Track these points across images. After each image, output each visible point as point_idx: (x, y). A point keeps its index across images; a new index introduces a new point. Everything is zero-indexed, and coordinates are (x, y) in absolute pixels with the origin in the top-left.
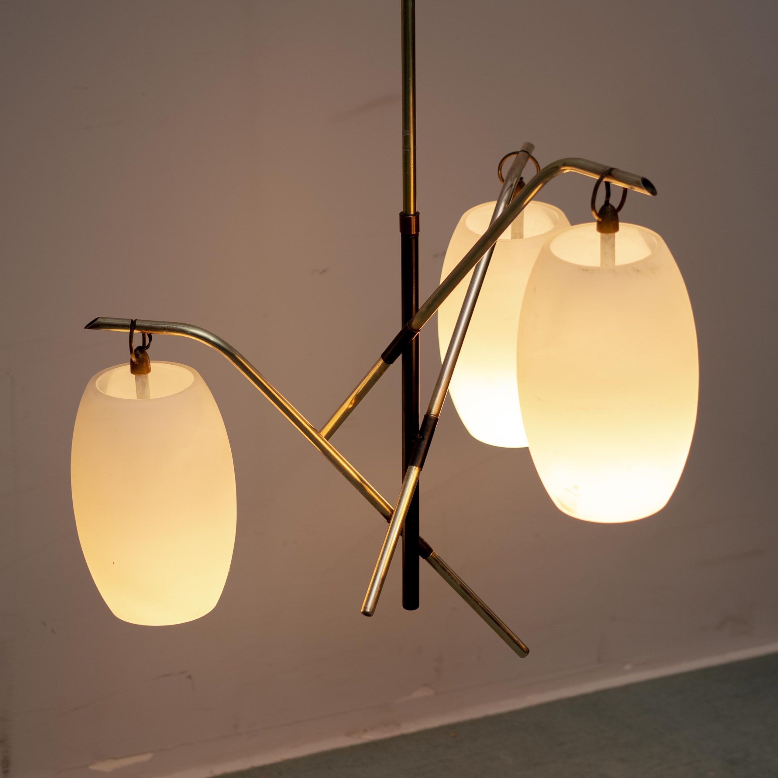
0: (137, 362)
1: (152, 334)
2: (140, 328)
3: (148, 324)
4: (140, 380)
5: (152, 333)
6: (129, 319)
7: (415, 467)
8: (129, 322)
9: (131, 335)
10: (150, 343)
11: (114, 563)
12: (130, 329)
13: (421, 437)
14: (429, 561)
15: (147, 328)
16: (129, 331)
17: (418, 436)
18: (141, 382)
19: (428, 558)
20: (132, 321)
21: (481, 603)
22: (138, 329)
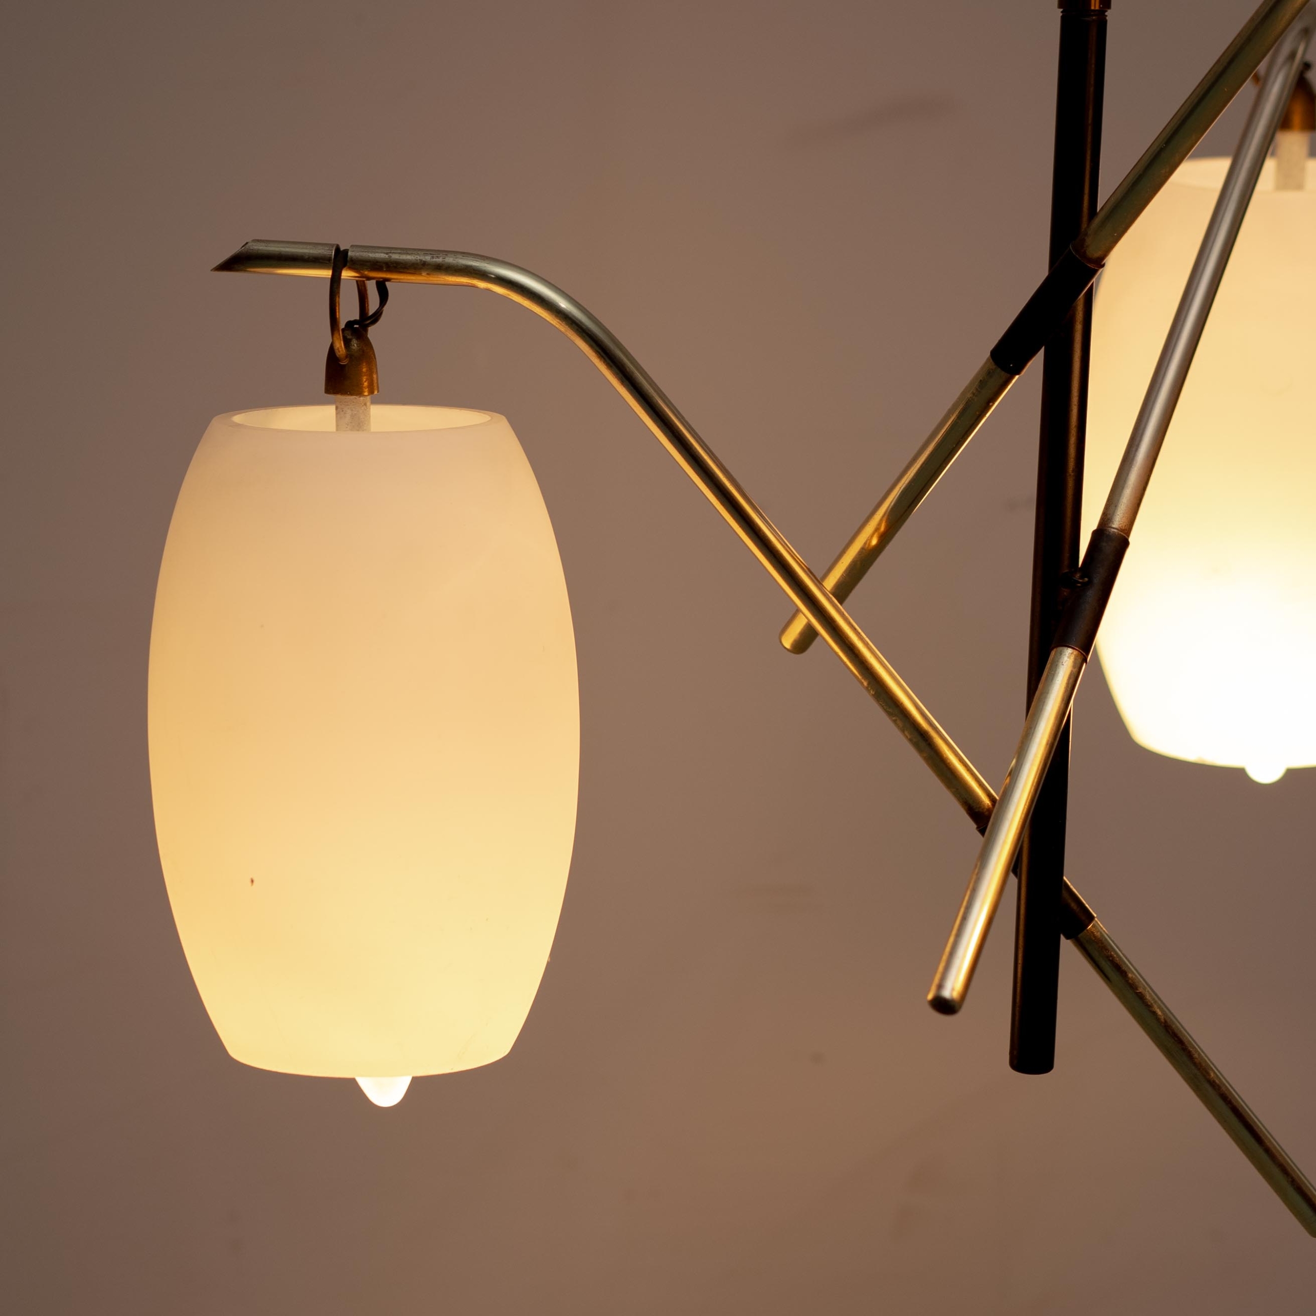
0: (346, 357)
1: (387, 284)
2: (356, 264)
3: (381, 256)
4: (349, 412)
5: (388, 280)
6: (332, 245)
7: (1070, 651)
8: (332, 250)
9: (335, 281)
10: (383, 307)
11: (252, 881)
12: (332, 268)
13: (1086, 579)
14: (1082, 946)
15: (376, 265)
16: (327, 273)
17: (1076, 577)
18: (352, 416)
19: (1080, 936)
20: (338, 249)
21: (1215, 1073)
22: (352, 268)
